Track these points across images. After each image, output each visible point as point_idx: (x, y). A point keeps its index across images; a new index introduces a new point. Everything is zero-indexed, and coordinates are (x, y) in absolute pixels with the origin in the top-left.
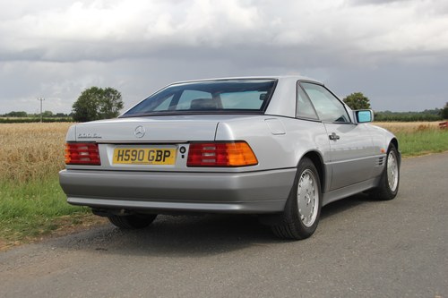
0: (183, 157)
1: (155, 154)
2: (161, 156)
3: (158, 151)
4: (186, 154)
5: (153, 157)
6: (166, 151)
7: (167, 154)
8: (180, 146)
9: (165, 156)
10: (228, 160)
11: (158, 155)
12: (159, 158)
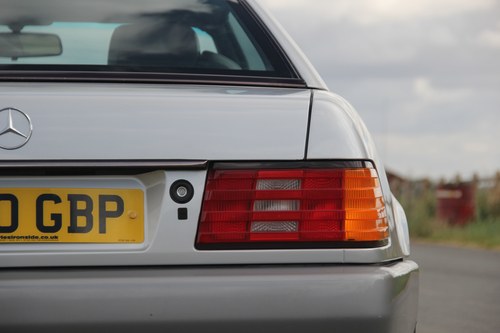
0: (183, 214)
1: (64, 209)
2: (87, 213)
3: (73, 199)
4: (194, 206)
5: (57, 218)
6: (103, 199)
7: (111, 206)
8: (171, 178)
9: (104, 215)
10: (340, 220)
11: (74, 213)
12: (81, 221)
